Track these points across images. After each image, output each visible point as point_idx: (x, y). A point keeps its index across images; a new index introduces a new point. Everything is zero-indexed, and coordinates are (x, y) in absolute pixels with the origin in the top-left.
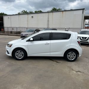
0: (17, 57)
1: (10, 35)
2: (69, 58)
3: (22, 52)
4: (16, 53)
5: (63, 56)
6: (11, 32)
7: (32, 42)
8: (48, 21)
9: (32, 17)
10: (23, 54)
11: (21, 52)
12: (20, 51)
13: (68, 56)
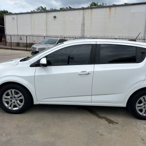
0: (6, 105)
1: (14, 49)
2: (141, 110)
3: (20, 94)
4: (4, 96)
5: (124, 105)
6: (18, 44)
7: (45, 68)
8: (83, 25)
9: (55, 17)
10: (22, 97)
11: (17, 93)
12: (13, 91)
13: (137, 105)
